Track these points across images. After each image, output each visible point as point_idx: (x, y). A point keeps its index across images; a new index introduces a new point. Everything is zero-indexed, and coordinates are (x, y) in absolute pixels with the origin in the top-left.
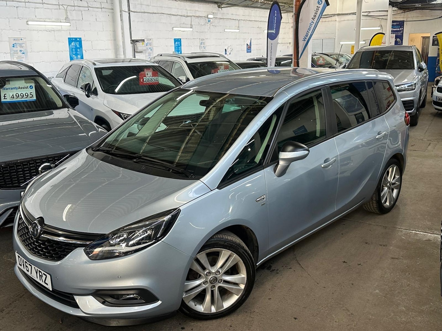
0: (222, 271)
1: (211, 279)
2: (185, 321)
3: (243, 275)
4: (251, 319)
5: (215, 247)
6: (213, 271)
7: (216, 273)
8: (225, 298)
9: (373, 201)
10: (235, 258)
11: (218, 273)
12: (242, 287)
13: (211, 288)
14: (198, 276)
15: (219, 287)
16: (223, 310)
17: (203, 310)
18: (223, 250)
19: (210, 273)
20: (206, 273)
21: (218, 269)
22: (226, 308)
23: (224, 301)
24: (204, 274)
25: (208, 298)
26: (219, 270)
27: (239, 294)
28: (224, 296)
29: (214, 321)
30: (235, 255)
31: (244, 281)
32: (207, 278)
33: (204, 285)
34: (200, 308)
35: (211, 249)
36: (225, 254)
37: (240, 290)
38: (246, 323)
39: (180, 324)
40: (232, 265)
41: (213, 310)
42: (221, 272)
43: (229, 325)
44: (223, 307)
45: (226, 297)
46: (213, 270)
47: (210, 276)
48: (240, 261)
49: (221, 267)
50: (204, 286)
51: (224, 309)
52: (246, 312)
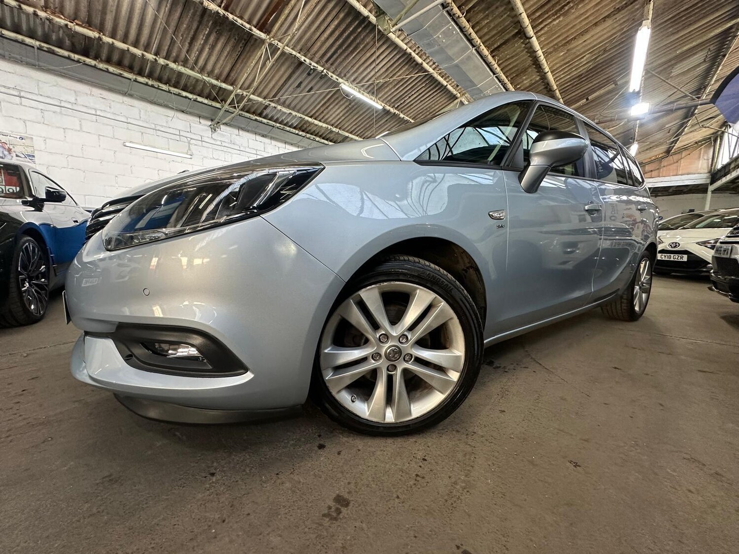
0: (413, 337)
1: (388, 351)
2: (332, 432)
3: (459, 350)
4: (469, 449)
5: (401, 277)
6: (395, 334)
7: (401, 339)
8: (416, 396)
9: (623, 300)
10: (442, 311)
11: (404, 341)
12: (454, 376)
13: (388, 370)
14: (363, 341)
15: (405, 371)
16: (409, 420)
17: (368, 414)
18: (419, 288)
19: (387, 336)
20: (378, 336)
21: (404, 331)
22: (418, 418)
23: (413, 402)
24: (374, 338)
25: (380, 390)
26: (406, 333)
27: (447, 390)
28: (414, 392)
29: (390, 441)
30: (443, 303)
31: (459, 365)
32: (379, 347)
33: (373, 362)
34: (362, 409)
35: (392, 283)
36: (422, 298)
37: (448, 382)
38: (460, 456)
39: (319, 436)
40: (435, 326)
41: (390, 416)
42: (411, 339)
43: (420, 455)
44: (410, 413)
45: (418, 394)
46: (395, 332)
47: (387, 342)
48: (451, 319)
49: (412, 328)
50: (374, 364)
51: (412, 420)
52: (458, 431)
